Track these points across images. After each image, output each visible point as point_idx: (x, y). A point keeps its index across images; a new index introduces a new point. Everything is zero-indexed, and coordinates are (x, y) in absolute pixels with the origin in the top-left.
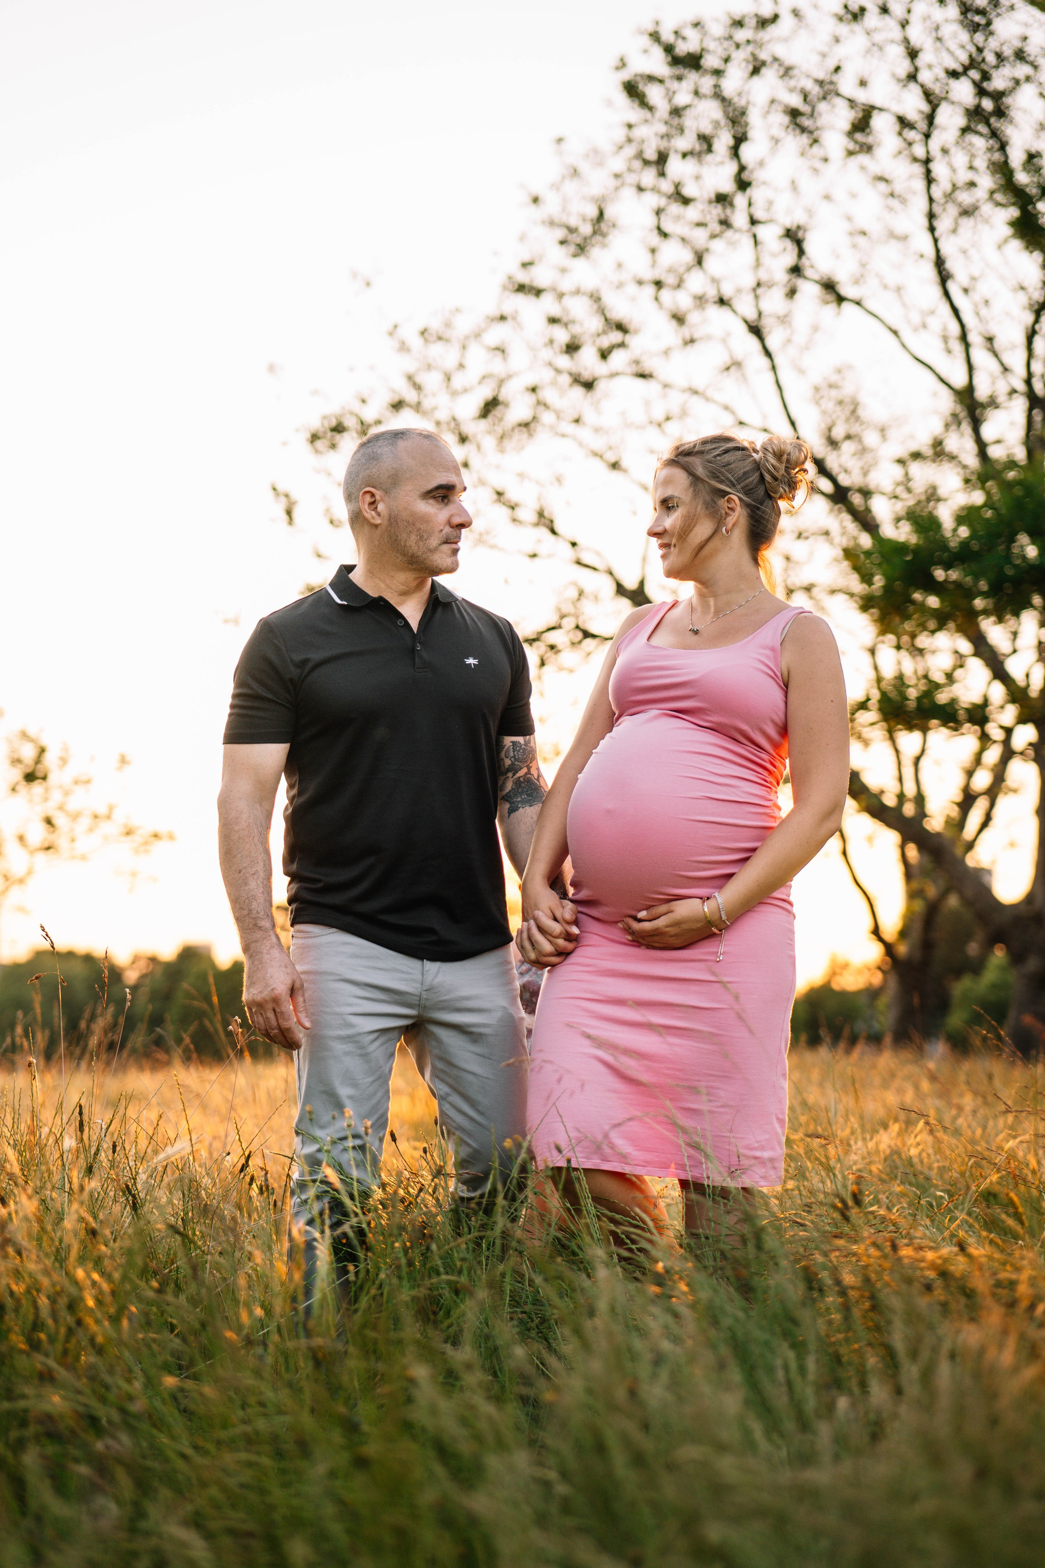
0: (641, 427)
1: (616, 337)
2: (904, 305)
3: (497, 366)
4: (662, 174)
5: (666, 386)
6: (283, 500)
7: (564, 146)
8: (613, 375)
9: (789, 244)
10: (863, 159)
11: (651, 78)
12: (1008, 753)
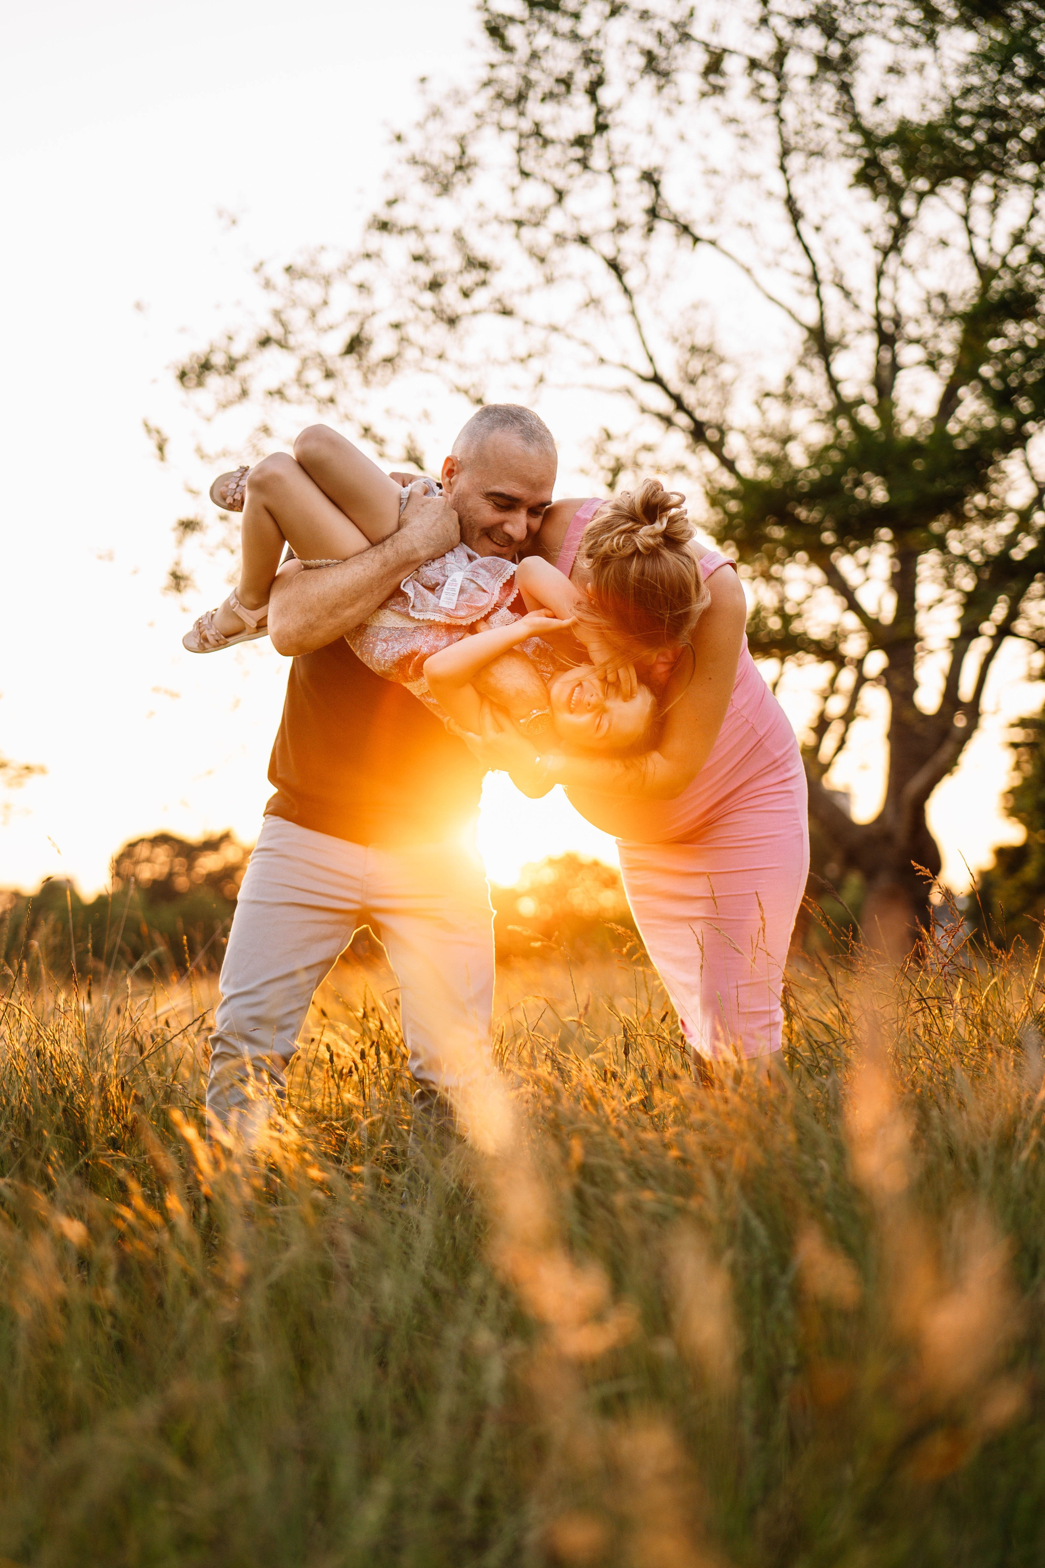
0: (502, 364)
1: (476, 275)
2: (756, 242)
3: (360, 304)
4: (522, 114)
5: (526, 323)
6: (155, 435)
7: (428, 85)
8: (475, 313)
9: (646, 185)
10: (715, 101)
11: (511, 20)
12: (861, 680)
